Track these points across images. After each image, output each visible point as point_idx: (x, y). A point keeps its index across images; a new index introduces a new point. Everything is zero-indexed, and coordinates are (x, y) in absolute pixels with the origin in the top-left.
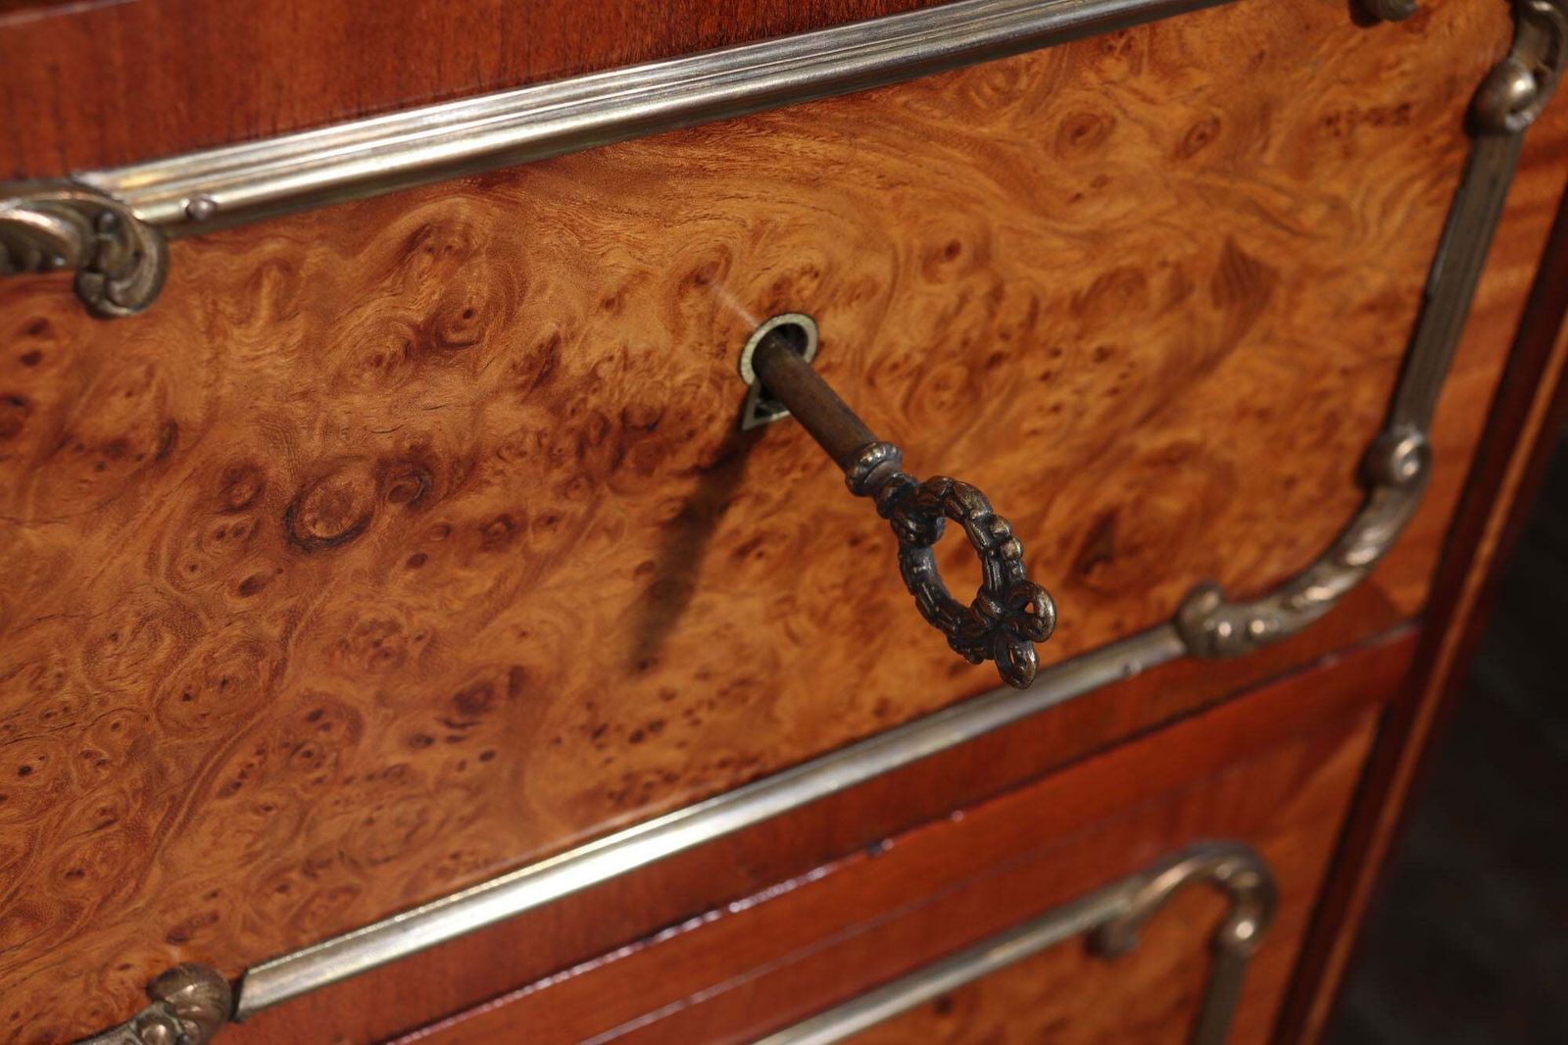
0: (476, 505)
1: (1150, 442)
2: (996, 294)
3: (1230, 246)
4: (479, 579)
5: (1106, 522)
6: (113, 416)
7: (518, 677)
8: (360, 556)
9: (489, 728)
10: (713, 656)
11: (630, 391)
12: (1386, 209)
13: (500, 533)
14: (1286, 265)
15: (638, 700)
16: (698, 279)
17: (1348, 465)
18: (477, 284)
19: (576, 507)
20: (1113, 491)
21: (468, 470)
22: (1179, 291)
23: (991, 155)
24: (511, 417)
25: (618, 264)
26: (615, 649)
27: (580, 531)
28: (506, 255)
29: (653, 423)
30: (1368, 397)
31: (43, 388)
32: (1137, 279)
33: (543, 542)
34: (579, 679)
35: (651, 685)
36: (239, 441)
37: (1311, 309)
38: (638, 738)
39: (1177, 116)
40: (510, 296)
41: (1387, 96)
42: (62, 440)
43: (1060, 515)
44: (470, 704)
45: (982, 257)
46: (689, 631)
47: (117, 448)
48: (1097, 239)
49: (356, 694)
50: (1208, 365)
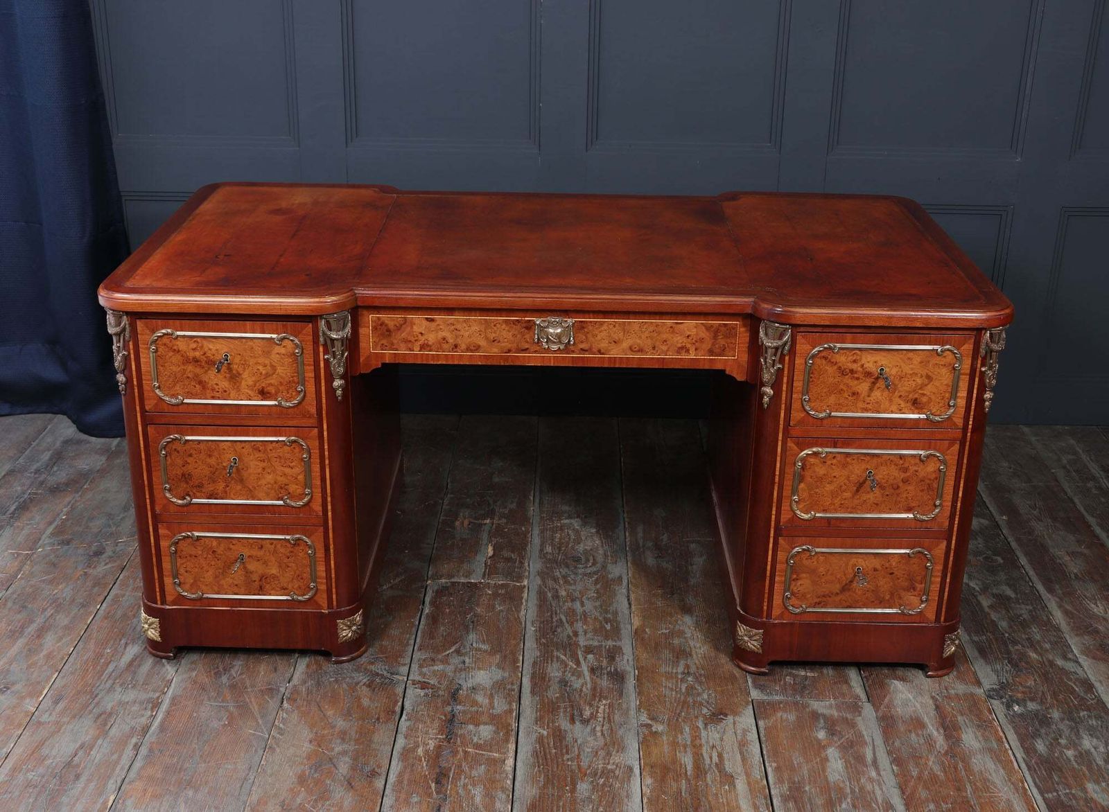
0: (856, 375)
1: (920, 392)
2: (902, 371)
3: (927, 374)
4: (856, 382)
5: (916, 399)
6: (832, 361)
7: (858, 393)
8: (847, 377)
9: (855, 397)
10: (875, 398)
11: (868, 370)
12: (945, 375)
13: (858, 379)
14: (934, 377)
15: (868, 400)
16: (876, 362)
17: (946, 404)
18: (858, 358)
19: (864, 379)
20: (916, 396)
21: (856, 372)
22: (922, 376)
23: (901, 359)
24: (860, 369)
25: (869, 360)
26: (866, 394)
27: (865, 381)
28: (861, 356)
29: (871, 373)
30: (947, 395)
31: (829, 357)
32: (917, 374)
33: (861, 381)
34: (863, 395)
35: (869, 399)
36: (840, 364)
37: (937, 383)
38: (868, 404)
39: (919, 360)
40: (861, 359)
41: (943, 363)
42: (830, 361)
43: (911, 396)
44: (854, 394)
45: (900, 367)
46: (873, 394)
47: (833, 363)
48: (912, 369)
49: (845, 389)
50: (926, 385)
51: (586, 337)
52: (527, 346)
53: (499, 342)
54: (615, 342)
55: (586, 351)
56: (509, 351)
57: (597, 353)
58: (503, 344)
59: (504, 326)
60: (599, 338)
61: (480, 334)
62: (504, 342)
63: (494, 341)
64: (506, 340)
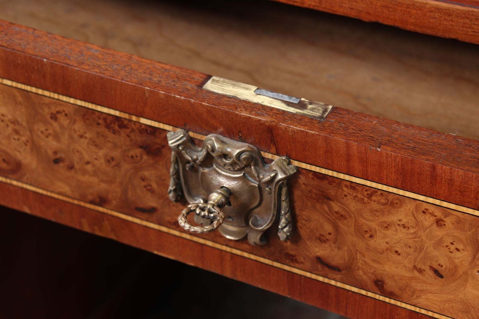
51: (336, 228)
52: (151, 202)
53: (71, 167)
54: (436, 272)
55: (335, 269)
56: (102, 201)
57: (370, 284)
58: (86, 179)
59: (79, 126)
60: (379, 242)
61: (17, 132)
62: (84, 172)
63: (57, 161)
64: (89, 167)
